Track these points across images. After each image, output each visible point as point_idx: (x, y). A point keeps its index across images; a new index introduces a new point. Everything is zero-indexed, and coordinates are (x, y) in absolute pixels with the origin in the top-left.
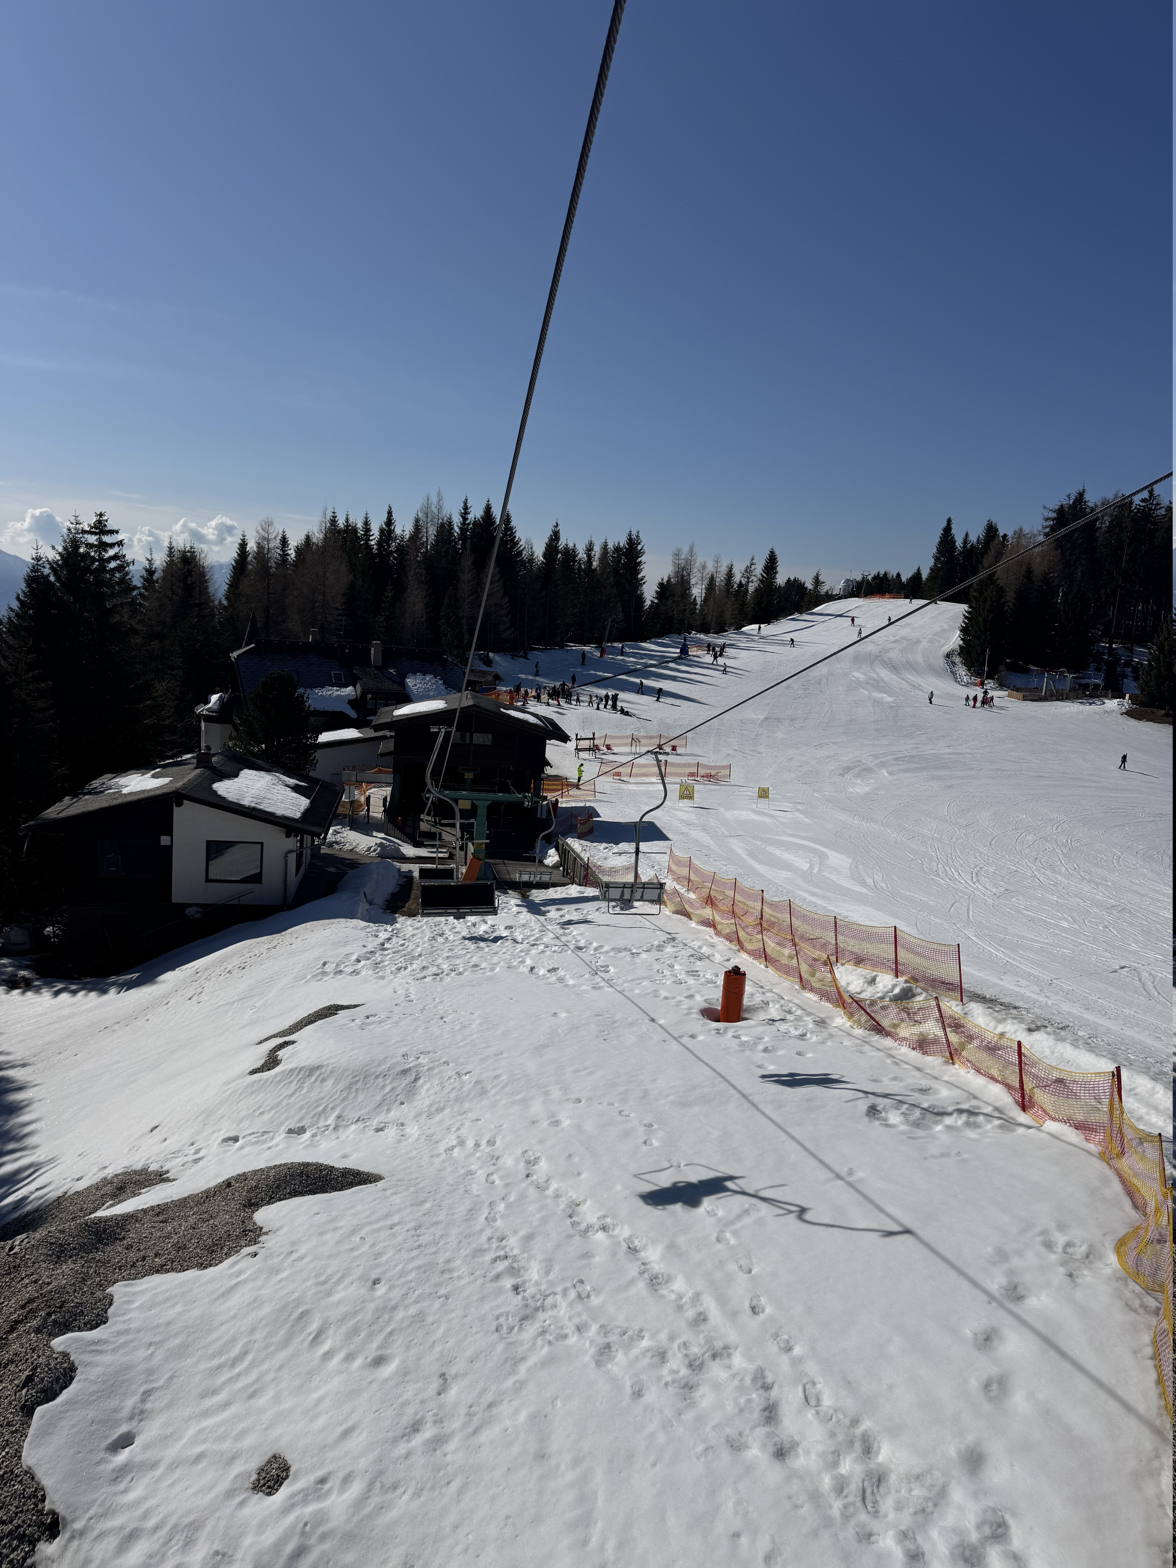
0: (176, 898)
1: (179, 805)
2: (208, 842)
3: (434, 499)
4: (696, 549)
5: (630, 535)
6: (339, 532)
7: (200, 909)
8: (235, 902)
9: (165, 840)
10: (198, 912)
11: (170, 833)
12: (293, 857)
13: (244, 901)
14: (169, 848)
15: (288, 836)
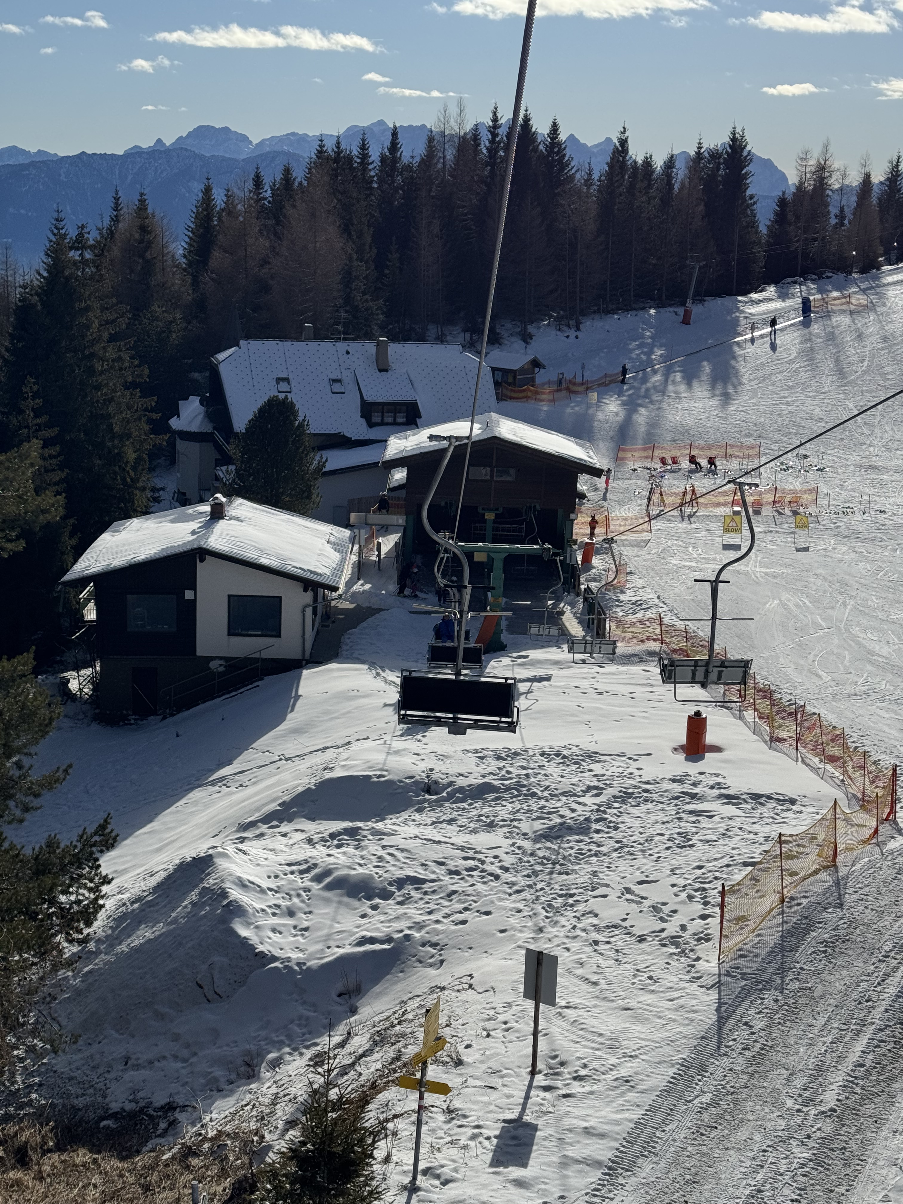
0: (201, 651)
1: (202, 561)
2: (229, 596)
3: (453, 111)
4: (831, 149)
5: (734, 133)
6: (328, 158)
7: (222, 662)
8: (256, 656)
9: (189, 595)
10: (221, 665)
11: (194, 588)
12: (309, 611)
13: (265, 655)
14: (193, 602)
15: (305, 590)
